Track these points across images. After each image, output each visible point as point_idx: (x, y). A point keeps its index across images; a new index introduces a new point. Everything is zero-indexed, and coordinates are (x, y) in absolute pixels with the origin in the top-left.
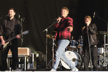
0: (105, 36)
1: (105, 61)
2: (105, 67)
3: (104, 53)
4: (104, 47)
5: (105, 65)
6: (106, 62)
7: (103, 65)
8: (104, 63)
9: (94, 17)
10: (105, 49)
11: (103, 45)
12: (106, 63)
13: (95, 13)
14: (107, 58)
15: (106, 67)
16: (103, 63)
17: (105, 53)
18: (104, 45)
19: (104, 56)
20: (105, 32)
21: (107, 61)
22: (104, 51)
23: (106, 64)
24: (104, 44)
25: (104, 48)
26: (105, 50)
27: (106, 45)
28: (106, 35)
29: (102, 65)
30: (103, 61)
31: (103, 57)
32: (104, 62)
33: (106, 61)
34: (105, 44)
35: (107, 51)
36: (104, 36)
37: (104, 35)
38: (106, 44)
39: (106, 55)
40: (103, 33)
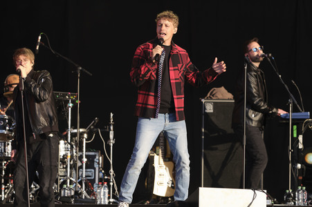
0: (71, 105)
1: (68, 181)
2: (68, 197)
3: (65, 157)
4: (65, 138)
5: (69, 192)
6: (70, 184)
7: (62, 192)
8: (65, 186)
9: (37, 48)
10: (70, 144)
11: (65, 133)
12: (72, 186)
13: (40, 38)
14: (74, 172)
15: (72, 197)
16: (61, 186)
17: (69, 155)
18: (67, 134)
19: (67, 166)
20: (72, 95)
21: (74, 180)
22: (66, 149)
23: (70, 189)
24: (68, 128)
25: (67, 140)
26: (69, 146)
27: (72, 134)
28: (72, 103)
29: (60, 192)
30: (62, 180)
31: (63, 168)
32: (65, 182)
33: (71, 180)
34: (70, 131)
35: (74, 151)
36: (66, 106)
37: (67, 102)
38: (74, 129)
39: (72, 163)
40: (64, 96)
